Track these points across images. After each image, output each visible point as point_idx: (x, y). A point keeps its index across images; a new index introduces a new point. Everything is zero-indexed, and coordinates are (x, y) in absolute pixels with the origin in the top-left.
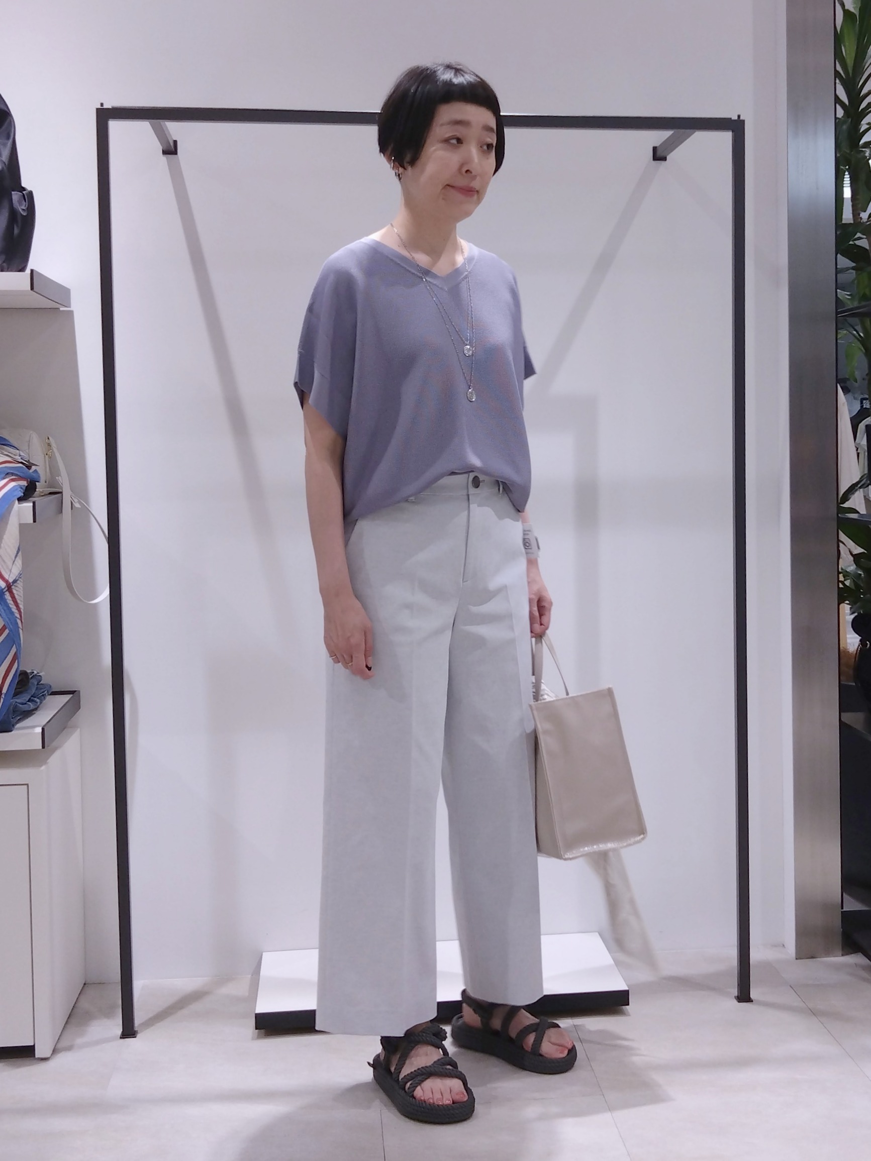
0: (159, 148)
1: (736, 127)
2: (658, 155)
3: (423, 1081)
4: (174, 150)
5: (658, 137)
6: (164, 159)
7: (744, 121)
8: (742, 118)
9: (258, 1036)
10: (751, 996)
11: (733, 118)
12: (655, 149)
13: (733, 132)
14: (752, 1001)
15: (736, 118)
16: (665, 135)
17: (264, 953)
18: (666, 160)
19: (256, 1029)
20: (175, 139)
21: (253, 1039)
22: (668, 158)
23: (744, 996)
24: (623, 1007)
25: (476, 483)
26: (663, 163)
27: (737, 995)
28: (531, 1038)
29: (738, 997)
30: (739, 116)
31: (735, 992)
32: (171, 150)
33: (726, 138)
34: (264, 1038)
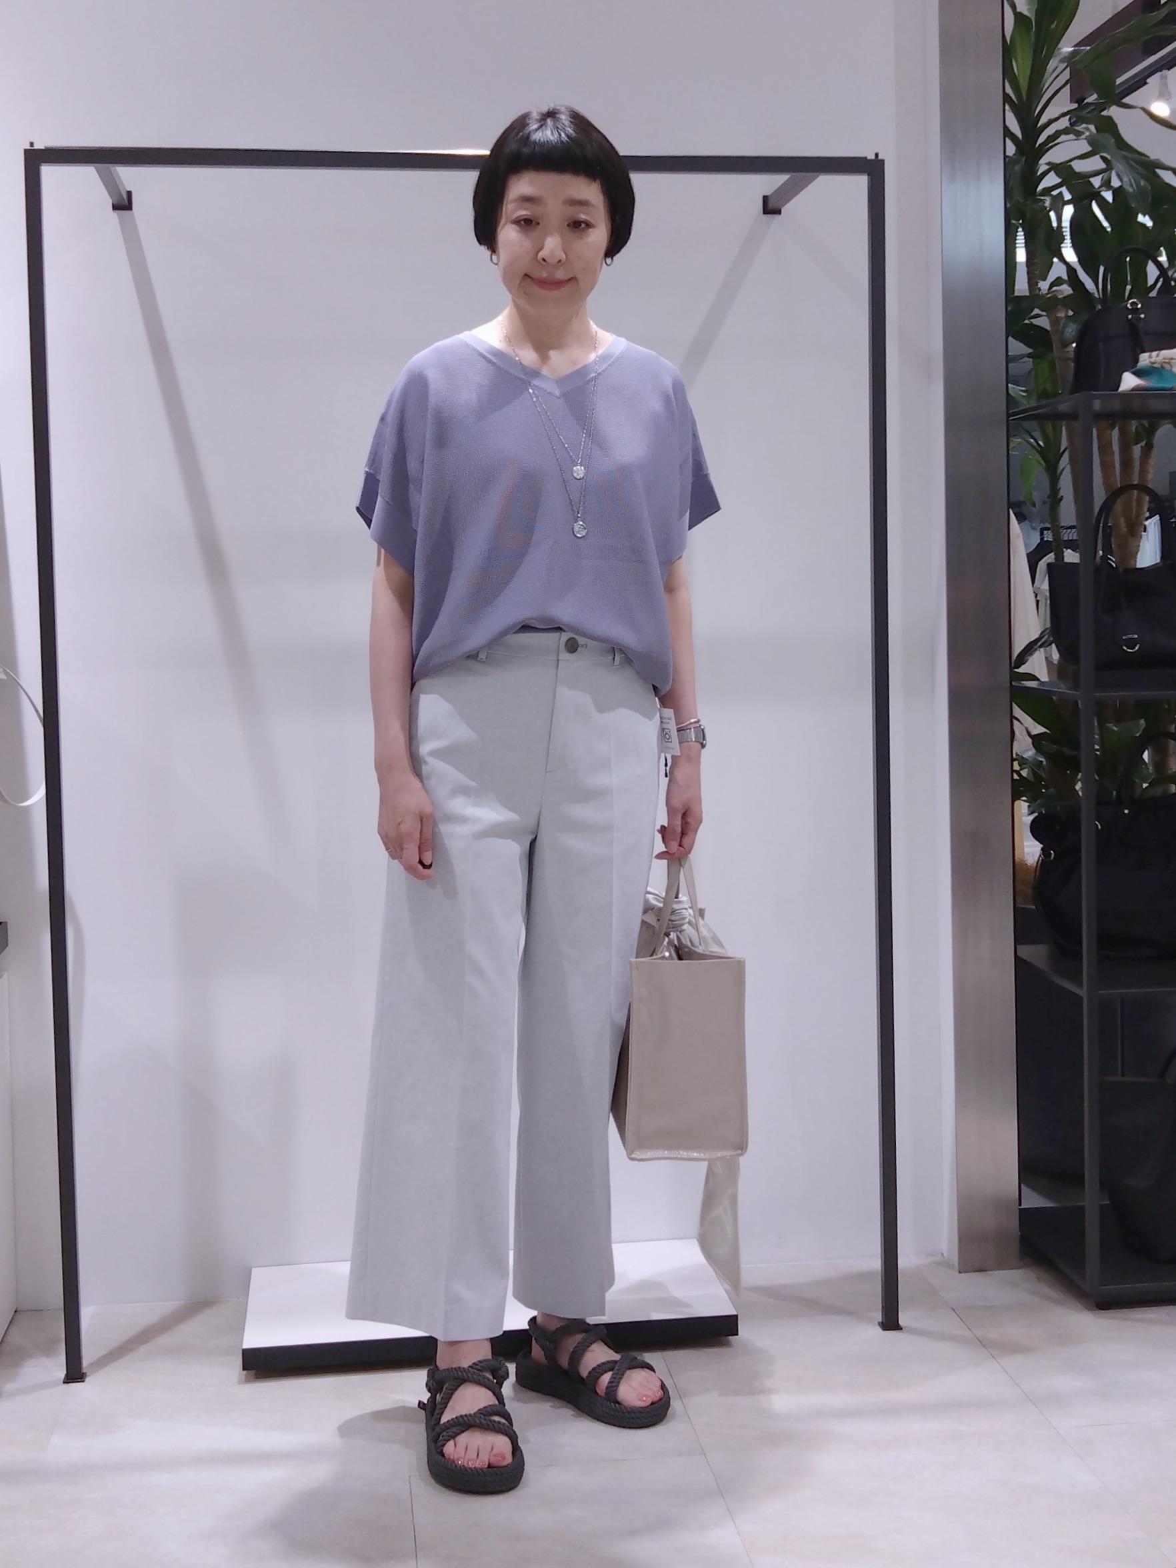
0: (108, 202)
1: (873, 169)
2: (770, 207)
3: (458, 1434)
4: (127, 204)
5: (770, 183)
6: (114, 216)
7: (883, 161)
8: (880, 157)
9: (246, 1378)
10: (900, 1323)
11: (869, 158)
12: (765, 199)
13: (868, 175)
14: (902, 1329)
15: (873, 157)
16: (779, 179)
17: (253, 1269)
18: (780, 213)
19: (244, 1369)
20: (128, 190)
21: (240, 1383)
22: (783, 210)
23: (890, 1322)
24: (730, 1337)
25: (572, 647)
26: (776, 217)
27: (881, 1321)
28: (606, 1378)
29: (882, 1323)
30: (877, 155)
31: (879, 1317)
32: (123, 204)
33: (861, 182)
34: (253, 1381)
